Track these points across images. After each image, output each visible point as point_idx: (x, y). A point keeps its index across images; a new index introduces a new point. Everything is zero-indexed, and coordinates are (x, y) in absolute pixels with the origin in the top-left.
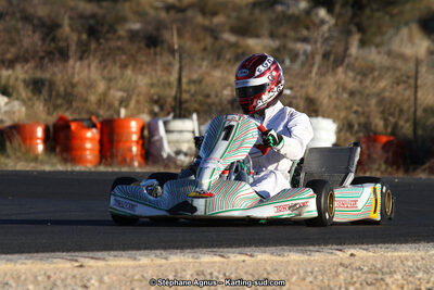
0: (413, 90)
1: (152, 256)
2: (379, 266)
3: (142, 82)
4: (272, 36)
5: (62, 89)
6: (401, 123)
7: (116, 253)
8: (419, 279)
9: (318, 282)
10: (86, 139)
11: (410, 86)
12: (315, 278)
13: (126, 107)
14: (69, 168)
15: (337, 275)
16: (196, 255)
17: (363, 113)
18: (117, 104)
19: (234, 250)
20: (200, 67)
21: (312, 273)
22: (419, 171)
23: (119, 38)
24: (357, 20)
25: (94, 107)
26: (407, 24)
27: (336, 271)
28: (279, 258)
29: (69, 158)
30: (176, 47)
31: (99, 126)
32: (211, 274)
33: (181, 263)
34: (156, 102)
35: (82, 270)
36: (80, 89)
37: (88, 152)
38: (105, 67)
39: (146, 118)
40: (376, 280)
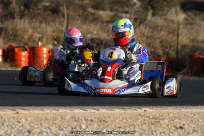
0: (177, 36)
1: (51, 109)
2: (157, 116)
3: (49, 30)
4: (111, 10)
5: (11, 32)
6: (171, 52)
7: (34, 107)
8: (176, 122)
9: (129, 123)
10: (22, 56)
11: (175, 35)
12: (127, 120)
13: (41, 41)
14: (14, 69)
15: (138, 119)
16: (72, 109)
17: (153, 47)
18: (37, 40)
19: (89, 107)
20: (77, 23)
21: (126, 118)
22: (178, 74)
23: (39, 9)
24: (151, 3)
25: (26, 41)
26: (174, 6)
27: (137, 118)
28: (111, 112)
29: (14, 65)
30: (66, 14)
31: (28, 50)
32: (78, 118)
33: (64, 112)
34: (56, 39)
35: (18, 115)
36: (20, 32)
37: (23, 62)
38: (32, 22)
39: (51, 47)
40: (156, 122)
